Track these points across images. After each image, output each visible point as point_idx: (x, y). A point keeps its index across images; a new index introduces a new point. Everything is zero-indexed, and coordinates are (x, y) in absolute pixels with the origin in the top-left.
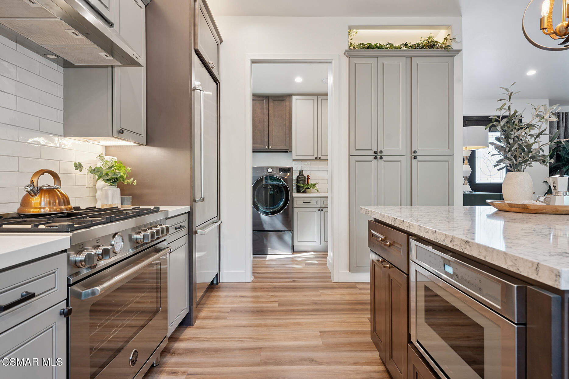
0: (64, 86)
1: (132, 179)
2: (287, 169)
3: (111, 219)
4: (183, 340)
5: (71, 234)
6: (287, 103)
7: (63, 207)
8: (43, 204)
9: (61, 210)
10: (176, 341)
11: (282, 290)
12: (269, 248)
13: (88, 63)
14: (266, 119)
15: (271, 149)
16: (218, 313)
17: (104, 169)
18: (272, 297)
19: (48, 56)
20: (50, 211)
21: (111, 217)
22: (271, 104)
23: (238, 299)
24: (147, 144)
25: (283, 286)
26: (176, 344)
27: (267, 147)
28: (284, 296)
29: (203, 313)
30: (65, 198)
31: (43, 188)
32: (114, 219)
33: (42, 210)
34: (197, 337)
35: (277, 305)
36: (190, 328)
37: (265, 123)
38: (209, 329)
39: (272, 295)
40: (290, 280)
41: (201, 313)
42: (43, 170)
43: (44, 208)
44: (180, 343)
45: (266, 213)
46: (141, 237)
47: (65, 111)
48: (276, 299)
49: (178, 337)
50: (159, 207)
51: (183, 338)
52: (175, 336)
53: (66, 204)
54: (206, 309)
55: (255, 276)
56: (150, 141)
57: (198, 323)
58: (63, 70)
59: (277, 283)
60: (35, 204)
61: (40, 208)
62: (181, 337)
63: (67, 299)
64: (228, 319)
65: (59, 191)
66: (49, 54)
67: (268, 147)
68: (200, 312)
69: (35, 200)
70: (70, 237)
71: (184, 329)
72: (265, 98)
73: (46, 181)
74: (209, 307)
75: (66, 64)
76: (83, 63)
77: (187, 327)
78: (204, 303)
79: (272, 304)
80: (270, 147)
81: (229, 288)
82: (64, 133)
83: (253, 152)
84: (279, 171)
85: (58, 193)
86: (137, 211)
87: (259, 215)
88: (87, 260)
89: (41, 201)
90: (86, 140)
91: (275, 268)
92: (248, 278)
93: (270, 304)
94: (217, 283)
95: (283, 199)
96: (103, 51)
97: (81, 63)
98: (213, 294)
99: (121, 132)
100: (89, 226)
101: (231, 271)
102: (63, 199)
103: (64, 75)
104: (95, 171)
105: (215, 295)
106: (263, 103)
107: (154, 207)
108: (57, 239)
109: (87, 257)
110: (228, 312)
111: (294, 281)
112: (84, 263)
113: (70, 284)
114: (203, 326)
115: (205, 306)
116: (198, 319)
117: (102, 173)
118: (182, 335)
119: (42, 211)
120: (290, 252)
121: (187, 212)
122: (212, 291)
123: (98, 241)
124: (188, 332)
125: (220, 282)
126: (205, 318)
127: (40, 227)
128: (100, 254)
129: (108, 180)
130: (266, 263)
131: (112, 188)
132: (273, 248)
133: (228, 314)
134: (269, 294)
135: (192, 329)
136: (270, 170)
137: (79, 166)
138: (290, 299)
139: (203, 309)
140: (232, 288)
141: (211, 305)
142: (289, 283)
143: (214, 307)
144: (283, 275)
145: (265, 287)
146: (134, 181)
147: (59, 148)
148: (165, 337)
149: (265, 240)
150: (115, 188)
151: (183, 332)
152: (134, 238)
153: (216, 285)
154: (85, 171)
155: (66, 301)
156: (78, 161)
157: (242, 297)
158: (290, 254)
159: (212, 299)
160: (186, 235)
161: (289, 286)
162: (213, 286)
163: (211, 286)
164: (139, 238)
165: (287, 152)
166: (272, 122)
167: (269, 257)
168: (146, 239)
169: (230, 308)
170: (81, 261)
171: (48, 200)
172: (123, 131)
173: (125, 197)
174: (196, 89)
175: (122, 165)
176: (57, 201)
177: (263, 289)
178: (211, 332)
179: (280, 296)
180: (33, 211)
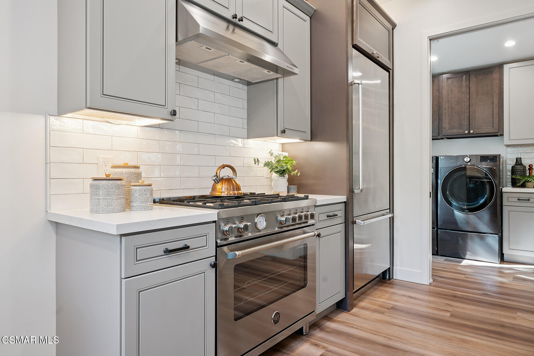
0: (248, 100)
1: (297, 171)
2: (492, 157)
3: (256, 203)
4: (335, 321)
5: (218, 211)
6: (496, 75)
7: (236, 192)
8: (223, 190)
9: (234, 194)
10: (329, 321)
11: (464, 301)
12: (468, 252)
13: (258, 80)
14: (466, 98)
15: (472, 134)
16: (377, 307)
17: (274, 162)
18: (447, 305)
19: (234, 80)
20: (227, 194)
21: (256, 201)
22: (473, 80)
23: (405, 299)
24: (312, 139)
25: (468, 297)
26: (328, 323)
27: (466, 132)
28: (462, 308)
29: (363, 303)
30: (237, 186)
31: (224, 178)
32: (259, 203)
33: (223, 193)
34: (348, 322)
35: (448, 314)
36: (345, 312)
37: (465, 104)
38: (362, 318)
39: (447, 304)
40: (480, 292)
41: (361, 303)
42: (224, 165)
43: (224, 192)
44: (331, 323)
45: (462, 210)
46: (284, 220)
47: (248, 119)
48: (451, 309)
49: (332, 318)
50: (308, 196)
51: (335, 320)
52: (330, 316)
53: (238, 190)
54: (367, 300)
55: (435, 279)
56: (313, 137)
57: (355, 310)
58: (247, 88)
59: (460, 292)
60: (219, 189)
61: (222, 192)
62: (335, 318)
63: (216, 256)
64: (384, 315)
65: (233, 180)
66: (234, 79)
67: (469, 132)
68: (360, 301)
69: (219, 186)
70: (217, 212)
71: (340, 312)
72: (465, 75)
73: (226, 173)
74: (371, 299)
75: (249, 84)
76: (257, 80)
77: (343, 312)
78: (368, 295)
79: (442, 313)
80: (472, 132)
81: (400, 286)
82: (247, 136)
83: (433, 139)
84: (480, 159)
85: (234, 182)
86: (282, 198)
87: (453, 211)
88: (230, 230)
89: (222, 187)
90: (264, 140)
91: (466, 276)
92: (426, 279)
93: (440, 312)
94: (389, 279)
95: (485, 195)
96: (265, 69)
97: (256, 81)
98: (381, 288)
99: (284, 132)
100: (237, 206)
101: (404, 269)
102: (236, 186)
103: (247, 91)
104: (267, 164)
105: (383, 290)
106: (462, 81)
107: (305, 195)
108: (208, 213)
109: (230, 228)
110: (388, 309)
111: (485, 294)
112: (228, 233)
113: (218, 246)
114: (358, 314)
115: (368, 297)
116: (357, 307)
117: (272, 166)
118: (337, 317)
119: (223, 195)
120: (497, 260)
121: (344, 202)
122: (381, 285)
123: (242, 218)
124: (343, 316)
125: (393, 278)
126: (363, 308)
127: (207, 204)
128: (242, 228)
129: (277, 172)
130: (458, 268)
131: (280, 178)
132: (474, 253)
133: (387, 310)
134: (443, 302)
135: (347, 314)
136: (467, 159)
137: (257, 161)
138: (469, 312)
139: (365, 299)
140: (404, 286)
141: (374, 297)
142: (476, 295)
143: (376, 300)
144: (473, 285)
145: (442, 293)
146: (298, 172)
147: (244, 147)
148: (313, 312)
149: (460, 242)
150: (282, 178)
151: (338, 315)
152: (279, 220)
153: (388, 281)
154: (261, 164)
155: (215, 257)
156: (256, 157)
157: (411, 297)
158: (496, 263)
159: (378, 292)
160: (343, 223)
161: (475, 299)
162: (384, 280)
163: (383, 280)
164: (282, 220)
165: (497, 136)
166: (474, 101)
167: (465, 262)
168: (288, 221)
169: (392, 306)
170: (226, 231)
171: (226, 186)
172: (285, 130)
173: (292, 186)
174: (355, 83)
175: (291, 159)
176: (232, 188)
177: (440, 294)
178: (363, 321)
179: (457, 307)
180: (218, 194)
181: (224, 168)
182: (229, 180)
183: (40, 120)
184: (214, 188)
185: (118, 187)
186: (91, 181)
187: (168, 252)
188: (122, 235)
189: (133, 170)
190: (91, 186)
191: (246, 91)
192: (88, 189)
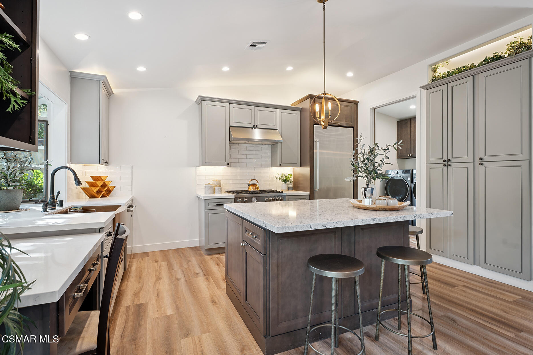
5: (235, 195)
24: (301, 166)
31: (252, 184)
43: (252, 189)
53: (257, 189)
58: (271, 146)
66: (263, 144)
85: (257, 186)
89: (251, 187)
99: (281, 165)
121: (308, 195)
123: (245, 198)
129: (283, 181)
150: (284, 184)
152: (265, 199)
171: (253, 187)
174: (316, 141)
176: (255, 188)
180: (250, 190)
181: (252, 180)
182: (254, 185)
183: (194, 168)
184: (249, 188)
185: (210, 187)
186: (205, 185)
187: (217, 205)
188: (205, 199)
189: (218, 182)
190: (205, 186)
191: (271, 148)
192: (204, 188)
